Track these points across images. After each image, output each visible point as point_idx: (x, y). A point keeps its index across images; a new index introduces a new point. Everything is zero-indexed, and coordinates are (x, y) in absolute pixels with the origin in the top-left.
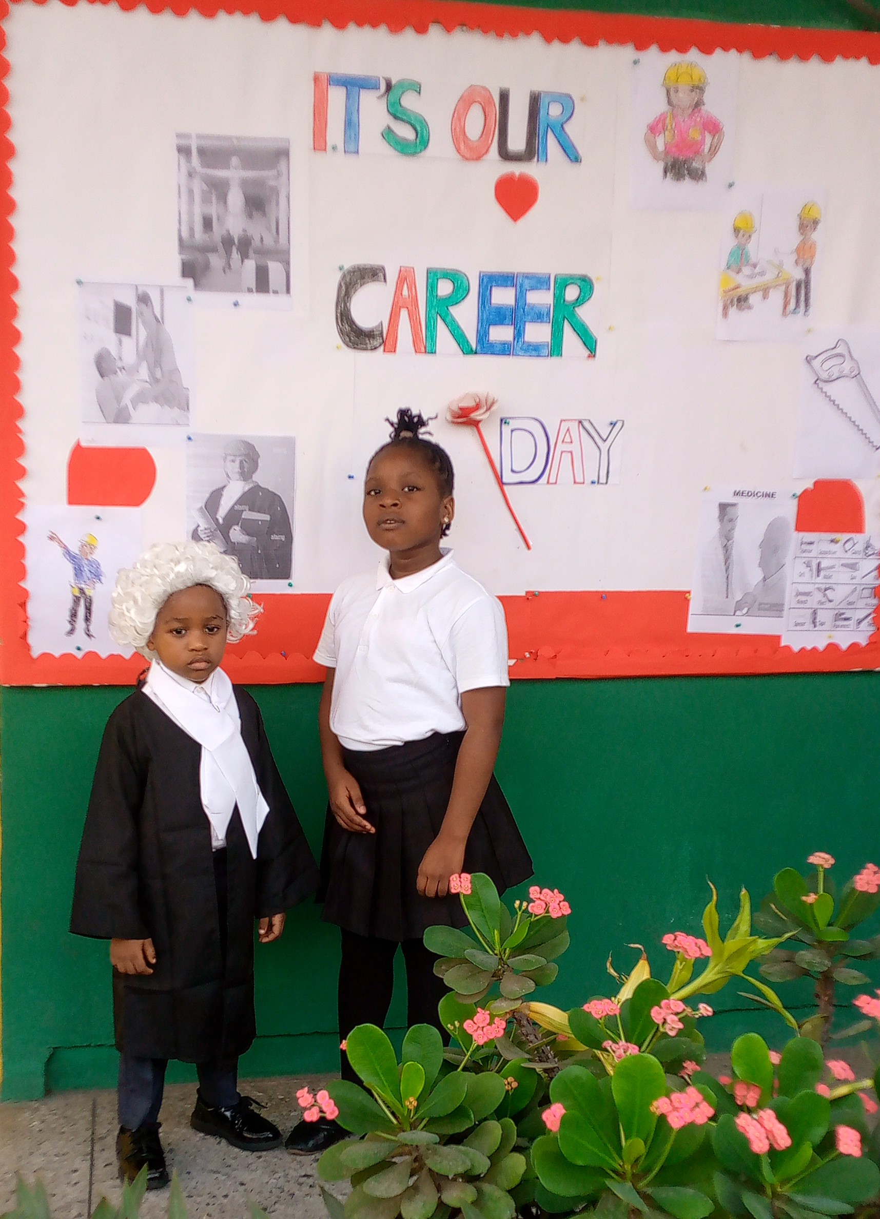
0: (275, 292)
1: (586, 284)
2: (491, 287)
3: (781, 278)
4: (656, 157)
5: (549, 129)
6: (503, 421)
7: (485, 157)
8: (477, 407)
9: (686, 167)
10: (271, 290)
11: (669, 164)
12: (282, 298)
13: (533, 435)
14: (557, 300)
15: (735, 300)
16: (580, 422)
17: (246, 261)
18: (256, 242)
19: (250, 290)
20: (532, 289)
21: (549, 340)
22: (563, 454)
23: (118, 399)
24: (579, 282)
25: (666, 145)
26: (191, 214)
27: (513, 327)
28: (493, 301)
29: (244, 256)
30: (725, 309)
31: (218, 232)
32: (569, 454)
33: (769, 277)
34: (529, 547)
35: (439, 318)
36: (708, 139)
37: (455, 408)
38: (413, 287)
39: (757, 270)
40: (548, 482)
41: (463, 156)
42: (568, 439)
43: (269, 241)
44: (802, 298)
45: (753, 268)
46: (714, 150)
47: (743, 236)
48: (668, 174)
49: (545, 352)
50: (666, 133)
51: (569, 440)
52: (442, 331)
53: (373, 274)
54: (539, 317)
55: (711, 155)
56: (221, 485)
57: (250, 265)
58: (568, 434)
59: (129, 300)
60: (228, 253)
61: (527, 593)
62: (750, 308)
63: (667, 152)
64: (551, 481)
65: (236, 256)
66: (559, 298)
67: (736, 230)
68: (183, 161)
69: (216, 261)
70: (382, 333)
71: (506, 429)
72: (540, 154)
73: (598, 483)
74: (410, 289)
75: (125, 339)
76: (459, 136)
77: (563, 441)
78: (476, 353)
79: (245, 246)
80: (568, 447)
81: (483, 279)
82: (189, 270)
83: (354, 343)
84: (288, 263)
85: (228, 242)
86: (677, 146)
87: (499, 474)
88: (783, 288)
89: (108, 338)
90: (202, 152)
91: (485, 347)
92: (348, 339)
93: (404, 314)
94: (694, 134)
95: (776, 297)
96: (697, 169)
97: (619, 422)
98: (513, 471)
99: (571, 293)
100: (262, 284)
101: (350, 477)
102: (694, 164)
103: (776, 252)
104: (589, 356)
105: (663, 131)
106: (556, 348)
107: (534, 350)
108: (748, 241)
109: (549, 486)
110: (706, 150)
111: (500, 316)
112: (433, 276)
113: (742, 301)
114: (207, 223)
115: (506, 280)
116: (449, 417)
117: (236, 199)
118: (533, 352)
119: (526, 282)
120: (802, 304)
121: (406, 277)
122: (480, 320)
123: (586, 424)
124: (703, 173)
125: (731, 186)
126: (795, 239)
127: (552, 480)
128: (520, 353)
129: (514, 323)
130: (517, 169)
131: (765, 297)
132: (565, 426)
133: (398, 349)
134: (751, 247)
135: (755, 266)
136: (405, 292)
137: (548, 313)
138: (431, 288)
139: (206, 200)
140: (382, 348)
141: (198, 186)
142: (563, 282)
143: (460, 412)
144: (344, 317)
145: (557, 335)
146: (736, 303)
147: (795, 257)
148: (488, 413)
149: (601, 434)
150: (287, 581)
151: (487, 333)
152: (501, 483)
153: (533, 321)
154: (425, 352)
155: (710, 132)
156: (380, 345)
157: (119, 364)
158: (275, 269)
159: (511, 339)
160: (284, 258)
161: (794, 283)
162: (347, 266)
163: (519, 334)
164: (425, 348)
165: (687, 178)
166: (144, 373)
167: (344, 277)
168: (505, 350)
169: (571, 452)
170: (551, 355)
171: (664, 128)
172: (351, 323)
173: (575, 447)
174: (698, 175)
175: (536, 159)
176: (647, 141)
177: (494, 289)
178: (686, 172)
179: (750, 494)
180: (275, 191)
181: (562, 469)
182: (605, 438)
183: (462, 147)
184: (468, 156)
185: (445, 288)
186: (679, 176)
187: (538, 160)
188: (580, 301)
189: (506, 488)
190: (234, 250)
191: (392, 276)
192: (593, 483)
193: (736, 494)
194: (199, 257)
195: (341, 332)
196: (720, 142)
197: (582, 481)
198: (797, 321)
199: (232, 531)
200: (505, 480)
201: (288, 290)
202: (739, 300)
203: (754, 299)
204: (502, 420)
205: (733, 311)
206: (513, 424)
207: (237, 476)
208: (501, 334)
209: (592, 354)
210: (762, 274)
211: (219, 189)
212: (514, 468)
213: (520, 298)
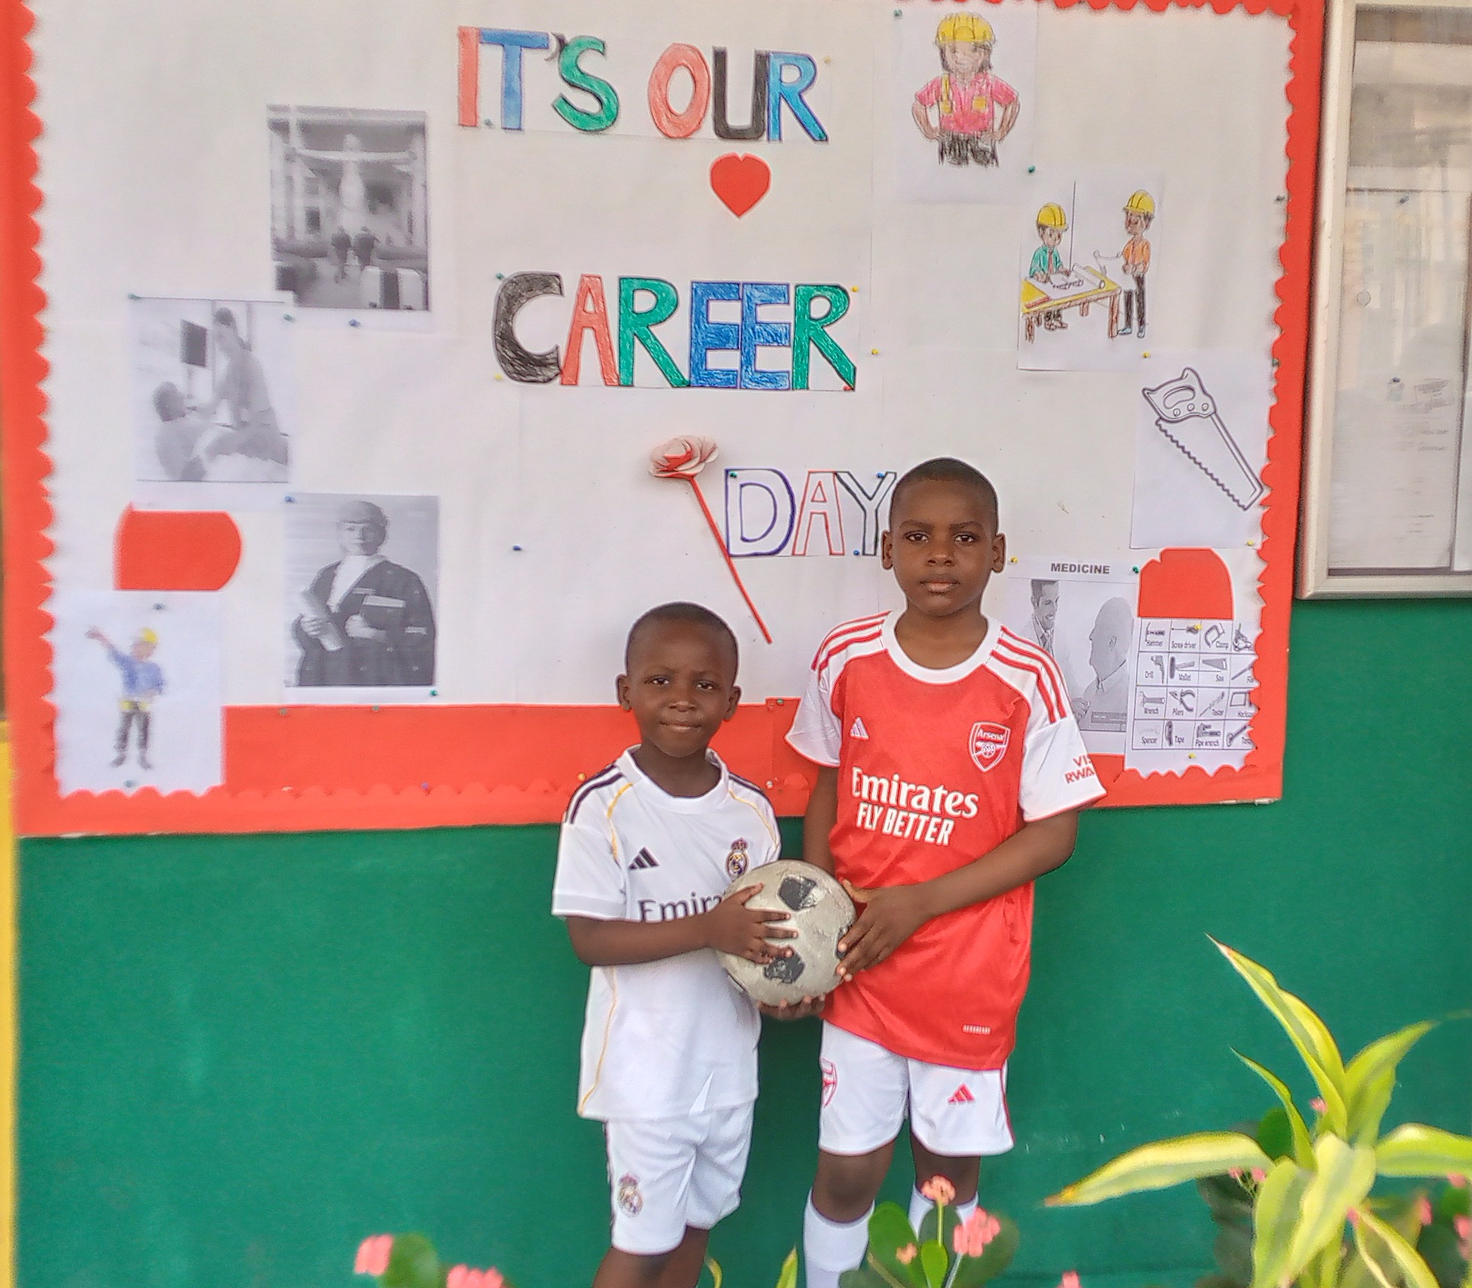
0: (410, 308)
1: (839, 295)
2: (708, 301)
3: (1104, 290)
4: (928, 133)
5: (783, 102)
6: (729, 474)
7: (696, 135)
8: (689, 457)
9: (969, 147)
10: (401, 307)
11: (946, 144)
12: (418, 317)
13: (771, 493)
14: (799, 317)
15: (1043, 316)
16: (835, 474)
17: (369, 269)
18: (382, 244)
19: (374, 306)
20: (765, 302)
21: (790, 369)
22: (814, 516)
23: (189, 447)
24: (828, 294)
25: (941, 119)
26: (289, 209)
27: (738, 353)
28: (711, 319)
29: (366, 261)
30: (1029, 326)
31: (329, 231)
32: (823, 516)
33: (1086, 287)
34: (769, 641)
35: (637, 341)
36: (999, 111)
37: (660, 458)
38: (600, 299)
39: (1072, 278)
40: (793, 554)
41: (666, 135)
42: (819, 497)
43: (400, 242)
44: (1135, 315)
45: (1065, 277)
46: (1007, 126)
47: (1051, 235)
48: (945, 158)
49: (786, 384)
50: (941, 105)
51: (822, 499)
52: (641, 355)
53: (544, 283)
54: (775, 339)
55: (1003, 132)
56: (335, 561)
57: (374, 273)
58: (819, 490)
59: (202, 319)
60: (343, 258)
61: (768, 701)
62: (1063, 326)
63: (943, 129)
64: (796, 552)
65: (353, 262)
66: (802, 314)
67: (1041, 227)
68: (277, 138)
69: (326, 268)
70: (557, 359)
71: (734, 485)
72: (771, 131)
73: (864, 554)
74: (595, 302)
75: (198, 370)
76: (660, 108)
77: (813, 500)
78: (689, 386)
79: (366, 249)
80: (821, 507)
81: (696, 291)
82: (290, 280)
83: (519, 373)
84: (425, 271)
85: (342, 243)
86: (956, 121)
87: (725, 544)
88: (1107, 302)
89: (173, 370)
90: (306, 128)
91: (701, 377)
92: (511, 369)
93: (588, 334)
94: (980, 106)
95: (1099, 312)
96: (984, 152)
97: (889, 475)
98: (744, 539)
99: (819, 308)
100: (391, 298)
101: (517, 549)
102: (980, 144)
103: (1096, 255)
104: (845, 389)
105: (935, 102)
106: (800, 379)
107: (770, 380)
108: (1057, 241)
109: (795, 558)
110: (996, 126)
111: (721, 338)
112: (628, 285)
113: (1053, 318)
114: (314, 220)
115: (728, 290)
116: (652, 469)
117: (353, 189)
118: (768, 385)
119: (756, 293)
120: (1135, 323)
121: (589, 288)
122: (693, 343)
123: (844, 477)
124: (994, 156)
125: (1031, 171)
126: (1122, 239)
127: (799, 551)
128: (750, 386)
129: (740, 347)
130: (741, 149)
131: (1084, 313)
132: (815, 479)
133: (580, 381)
134: (1062, 249)
135: (1067, 273)
136: (590, 307)
137: (787, 336)
138: (626, 302)
139: (312, 191)
140: (558, 379)
141: (300, 173)
142: (808, 293)
143: (668, 464)
144: (505, 339)
145: (801, 359)
146: (1043, 321)
147: (1122, 261)
148: (702, 466)
149: (867, 491)
150: (428, 689)
151: (704, 360)
152: (728, 556)
153: (767, 343)
154: (620, 385)
155: (1000, 103)
156: (557, 375)
157: (191, 403)
158: (408, 278)
159: (737, 367)
160: (420, 263)
161: (1122, 296)
162: (508, 274)
163: (748, 360)
164: (618, 379)
165: (971, 161)
166: (224, 415)
167: (504, 288)
168: (729, 381)
169: (825, 514)
170: (792, 388)
171: (939, 99)
172: (516, 347)
173: (830, 508)
174: (987, 158)
175: (765, 137)
176: (916, 114)
177: (712, 304)
178: (969, 154)
179: (1073, 568)
180: (407, 177)
181: (813, 535)
182: (870, 495)
183: (664, 122)
184: (671, 133)
185: (644, 302)
186: (961, 160)
187: (768, 139)
188: (832, 317)
189: (734, 561)
190: (351, 252)
191: (571, 286)
192: (857, 554)
193: (1055, 567)
194: (301, 262)
195: (502, 359)
196: (1014, 116)
197: (841, 552)
198: (1128, 344)
199: (349, 622)
200: (732, 552)
201: (426, 305)
202: (1048, 316)
203: (1067, 316)
204: (727, 471)
205: (1040, 331)
206: (743, 477)
207: (357, 549)
208: (723, 360)
209: (851, 388)
210: (1079, 283)
211: (330, 176)
212: (746, 536)
213: (748, 313)
